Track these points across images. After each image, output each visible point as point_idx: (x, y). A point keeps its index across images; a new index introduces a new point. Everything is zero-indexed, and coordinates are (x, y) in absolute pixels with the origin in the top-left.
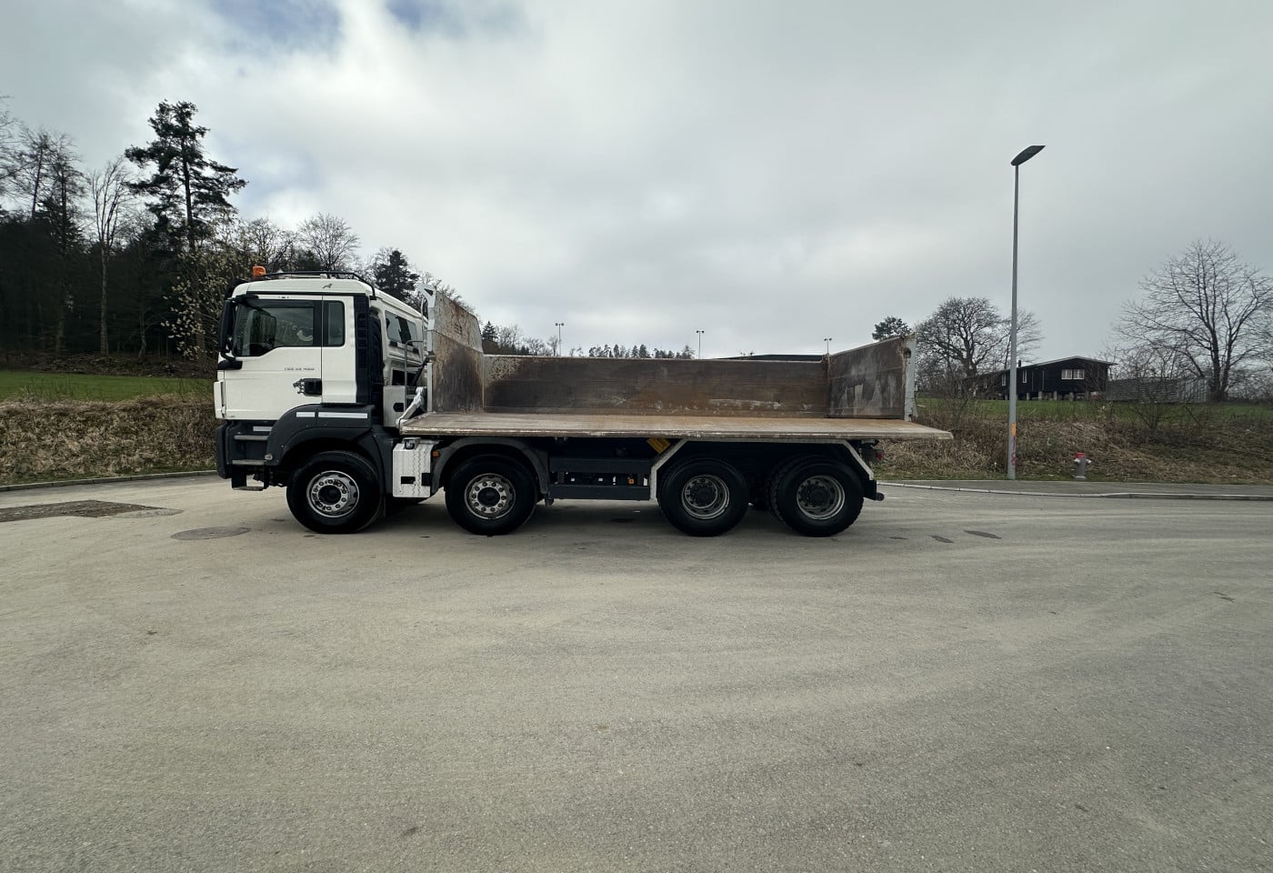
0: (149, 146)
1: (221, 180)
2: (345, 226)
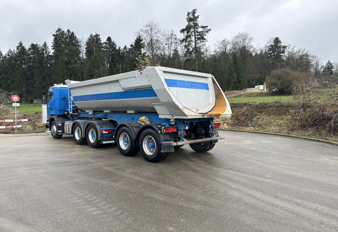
0: (185, 27)
1: (204, 31)
2: (248, 34)
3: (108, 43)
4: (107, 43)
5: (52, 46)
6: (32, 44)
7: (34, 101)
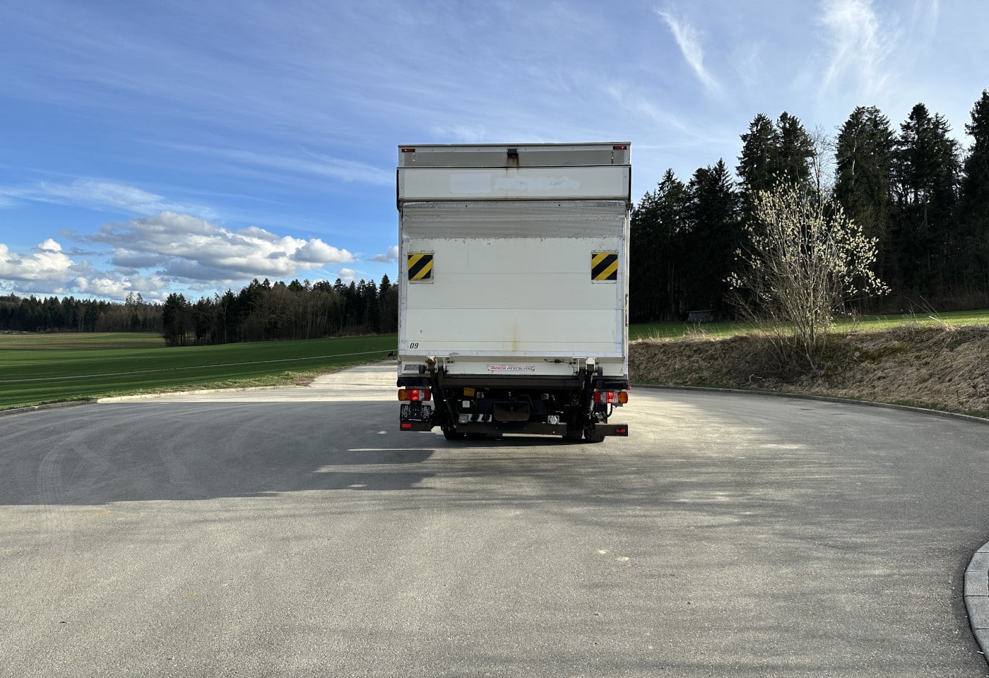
3: (914, 125)
4: (911, 125)
5: (738, 168)
6: (700, 171)
7: (690, 315)
